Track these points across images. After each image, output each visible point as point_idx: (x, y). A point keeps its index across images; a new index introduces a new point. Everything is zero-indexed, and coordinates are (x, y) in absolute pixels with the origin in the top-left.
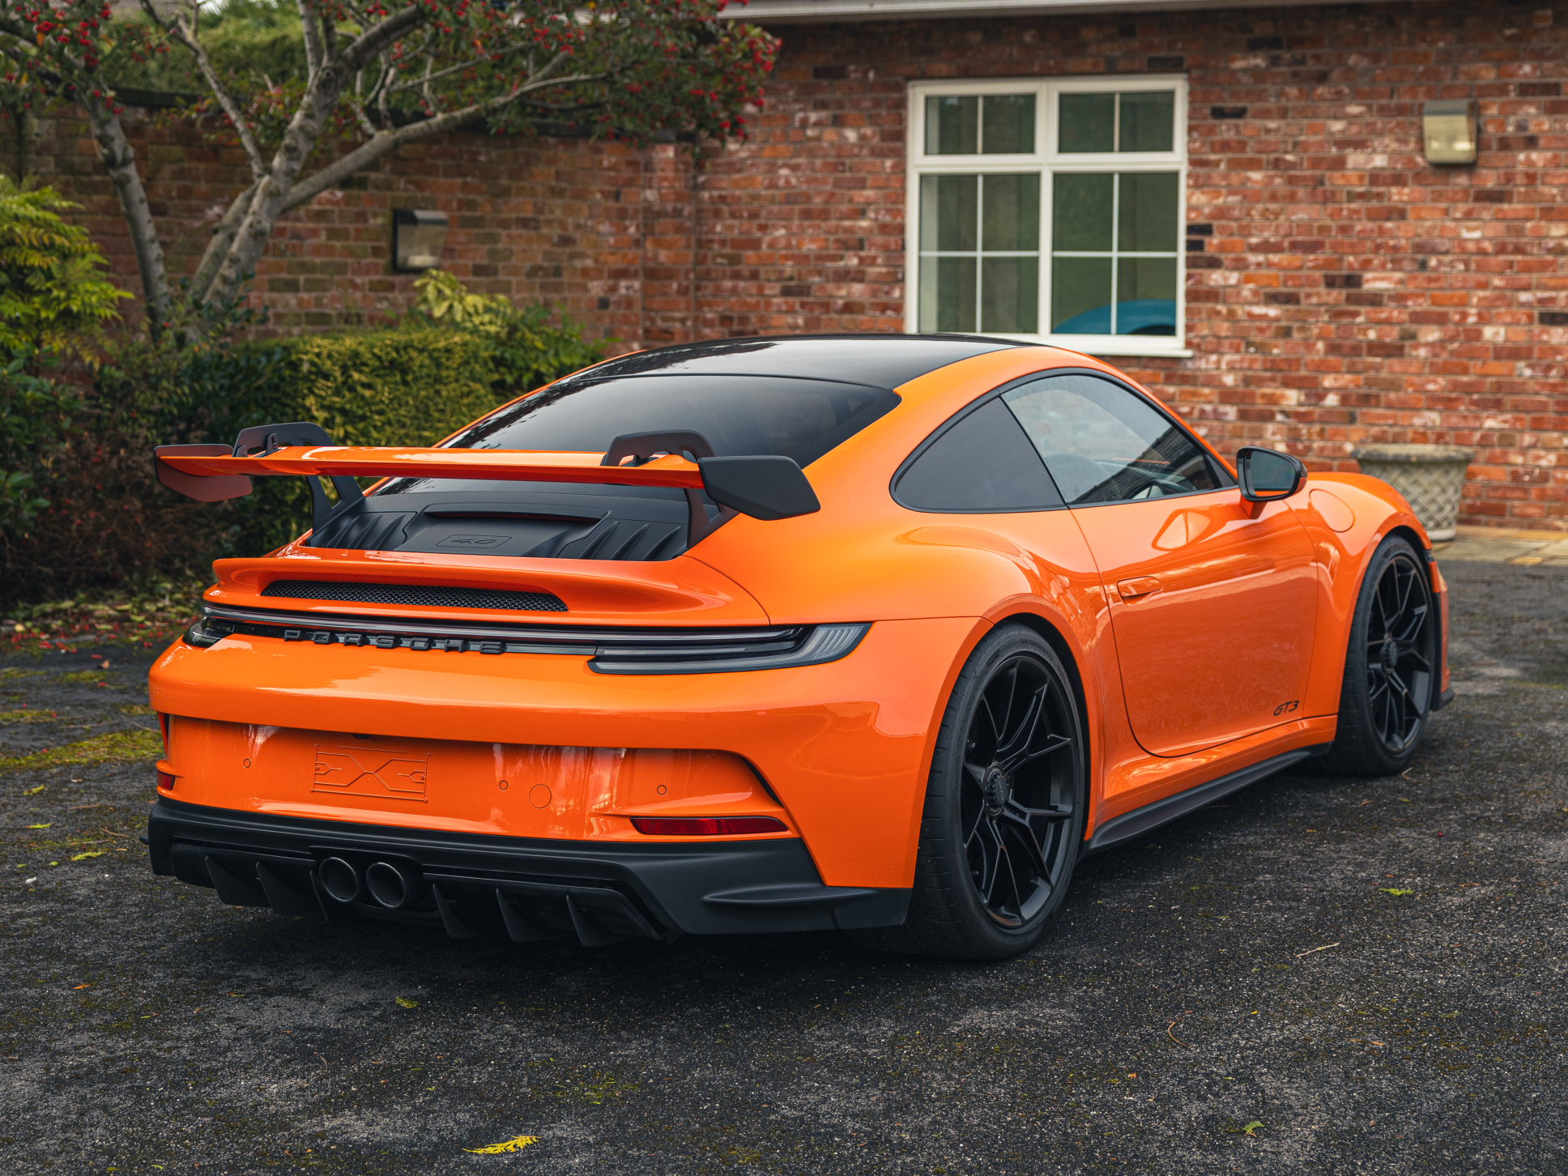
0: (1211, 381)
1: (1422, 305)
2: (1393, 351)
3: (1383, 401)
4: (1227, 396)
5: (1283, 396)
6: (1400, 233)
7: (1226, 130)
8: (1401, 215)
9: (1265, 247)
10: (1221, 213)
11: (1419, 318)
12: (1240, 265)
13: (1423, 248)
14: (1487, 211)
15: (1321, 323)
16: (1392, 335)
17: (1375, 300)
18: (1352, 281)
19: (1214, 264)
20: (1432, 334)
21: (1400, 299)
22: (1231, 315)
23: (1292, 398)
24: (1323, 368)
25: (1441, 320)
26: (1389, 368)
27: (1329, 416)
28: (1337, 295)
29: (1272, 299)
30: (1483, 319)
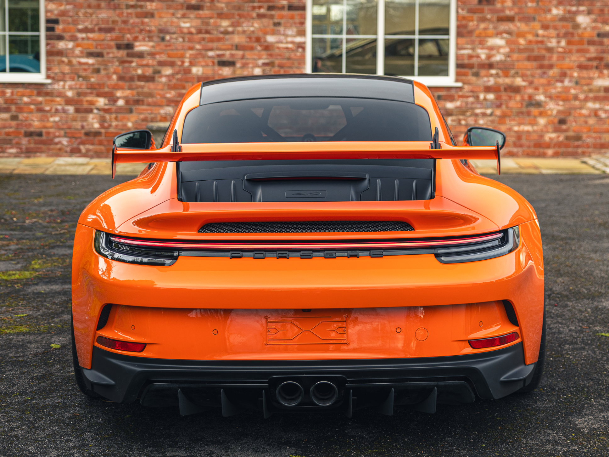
0: (60, 94)
1: (163, 58)
2: (150, 79)
3: (145, 102)
4: (69, 101)
5: (97, 101)
6: (152, 24)
8: (151, 15)
9: (86, 30)
10: (63, 13)
11: (162, 64)
12: (73, 39)
13: (163, 31)
14: (192, 14)
15: (114, 66)
16: (149, 72)
17: (141, 55)
18: (129, 46)
19: (60, 38)
20: (168, 71)
21: (152, 55)
22: (70, 63)
23: (101, 102)
24: (116, 87)
25: (172, 64)
26: (148, 87)
27: (120, 110)
28: (122, 53)
29: (90, 55)
30: (192, 64)
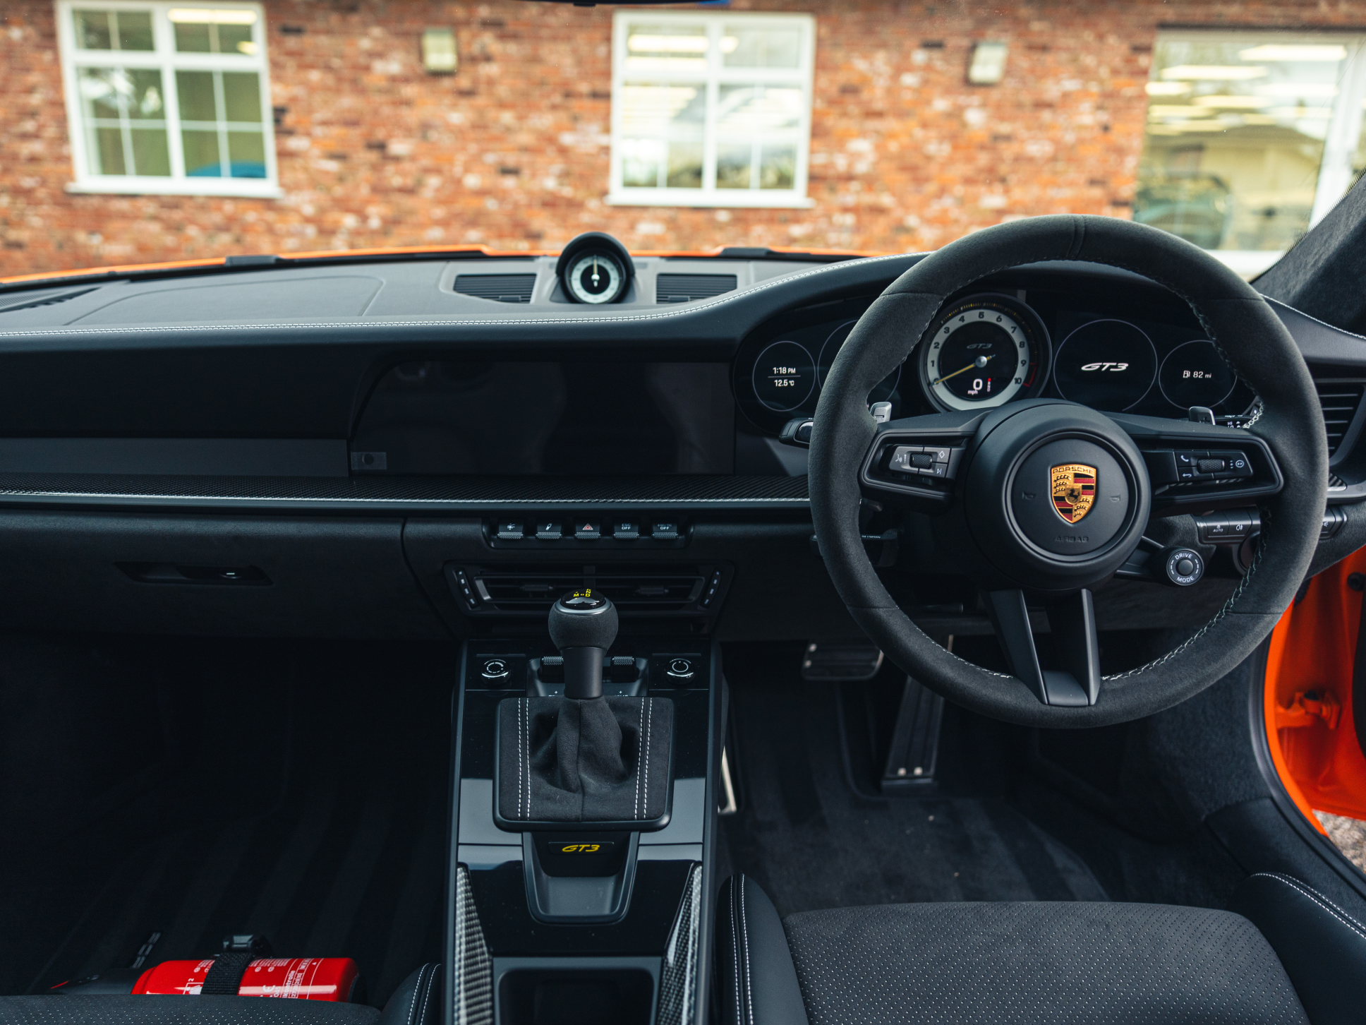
0: (296, 210)
1: (426, 162)
2: (409, 191)
4: (308, 220)
6: (411, 117)
7: (292, 42)
8: (408, 103)
9: (325, 123)
10: (294, 99)
11: (427, 171)
12: (308, 134)
13: (425, 127)
14: (464, 102)
15: (364, 174)
16: (409, 182)
17: (397, 159)
18: (381, 147)
19: (290, 133)
20: (433, 181)
21: (413, 158)
22: (306, 169)
23: (350, 221)
24: (368, 202)
25: (437, 171)
26: (407, 202)
27: (373, 233)
28: (373, 156)
29: (334, 156)
30: (467, 170)
